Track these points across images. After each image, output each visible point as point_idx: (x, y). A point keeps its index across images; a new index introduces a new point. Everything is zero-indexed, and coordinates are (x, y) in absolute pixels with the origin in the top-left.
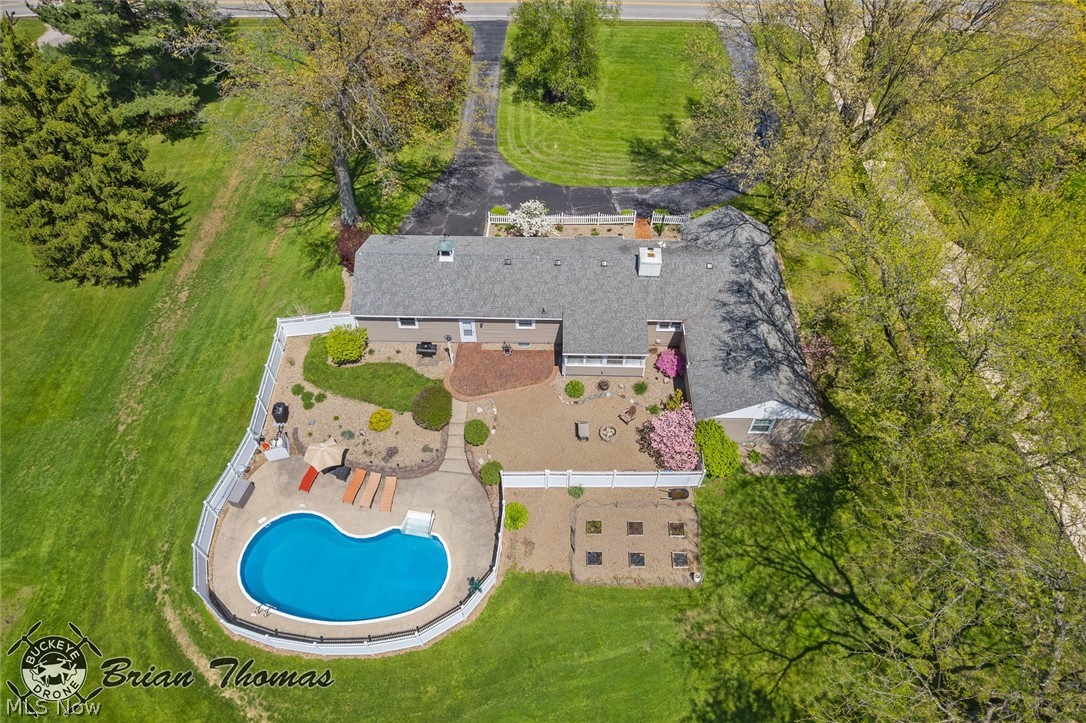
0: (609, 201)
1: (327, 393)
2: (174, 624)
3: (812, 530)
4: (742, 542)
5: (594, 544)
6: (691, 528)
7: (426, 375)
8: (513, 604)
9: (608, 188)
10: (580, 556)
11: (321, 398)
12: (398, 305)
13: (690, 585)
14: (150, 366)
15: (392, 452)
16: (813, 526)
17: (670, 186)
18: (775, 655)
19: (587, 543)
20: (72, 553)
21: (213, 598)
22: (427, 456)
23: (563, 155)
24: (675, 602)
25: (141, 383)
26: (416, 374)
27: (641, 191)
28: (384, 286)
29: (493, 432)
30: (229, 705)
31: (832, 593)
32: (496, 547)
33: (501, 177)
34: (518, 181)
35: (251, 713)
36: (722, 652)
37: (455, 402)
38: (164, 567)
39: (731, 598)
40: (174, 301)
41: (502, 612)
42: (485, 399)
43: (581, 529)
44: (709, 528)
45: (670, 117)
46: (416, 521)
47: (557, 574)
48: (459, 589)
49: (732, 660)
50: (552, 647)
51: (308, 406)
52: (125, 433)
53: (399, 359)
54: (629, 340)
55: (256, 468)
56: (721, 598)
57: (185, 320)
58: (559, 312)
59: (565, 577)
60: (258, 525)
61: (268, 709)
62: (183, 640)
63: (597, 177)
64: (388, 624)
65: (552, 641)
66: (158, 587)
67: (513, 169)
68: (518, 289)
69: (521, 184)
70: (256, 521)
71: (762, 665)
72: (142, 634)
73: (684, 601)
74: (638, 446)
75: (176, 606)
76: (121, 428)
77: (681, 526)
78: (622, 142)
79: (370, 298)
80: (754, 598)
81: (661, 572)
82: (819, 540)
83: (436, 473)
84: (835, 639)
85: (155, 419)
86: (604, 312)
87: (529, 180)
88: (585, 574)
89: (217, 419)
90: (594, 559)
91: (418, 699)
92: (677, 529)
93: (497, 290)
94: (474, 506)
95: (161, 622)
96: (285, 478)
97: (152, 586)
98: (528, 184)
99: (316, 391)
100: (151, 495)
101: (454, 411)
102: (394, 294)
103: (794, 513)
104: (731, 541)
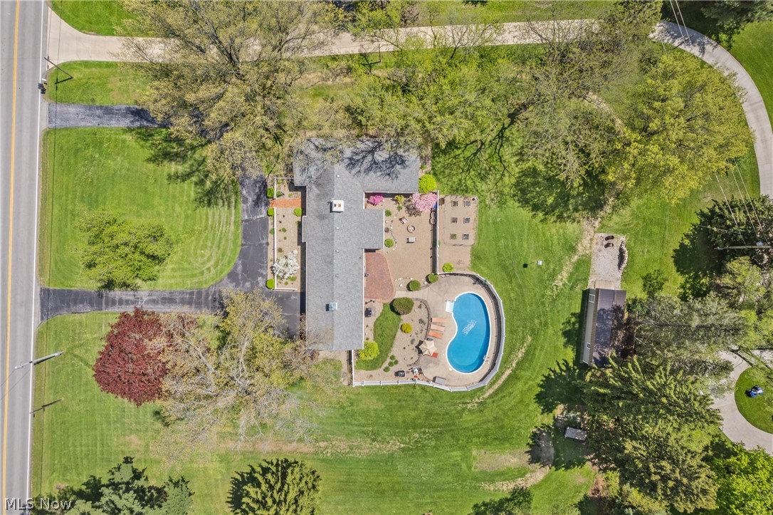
0: (255, 222)
1: (390, 355)
2: (491, 391)
3: (455, 150)
4: (460, 180)
5: (459, 236)
6: (454, 198)
7: (381, 311)
8: (482, 268)
9: (242, 221)
10: (464, 242)
11: (392, 357)
12: (358, 327)
13: (478, 201)
14: (368, 445)
15: (421, 321)
16: (453, 150)
17: (241, 184)
18: (503, 175)
19: (459, 240)
20: (460, 442)
21: (481, 381)
22: (423, 306)
23: (211, 247)
24: (483, 207)
25: (378, 446)
26: (380, 316)
27: (245, 201)
28: (349, 335)
29: (412, 279)
30: (517, 364)
31: (480, 148)
32: (461, 275)
33: (234, 284)
34: (237, 275)
35: (520, 355)
36: (502, 193)
37: (396, 297)
38: (468, 403)
39: (482, 186)
40: (327, 448)
41: (486, 271)
42: (395, 283)
43: (453, 242)
44: (454, 191)
45: (170, 177)
46: (449, 307)
47: (471, 251)
48: (477, 288)
49: (504, 190)
50: (498, 253)
51: (396, 362)
52: (405, 443)
53: (372, 326)
54: (376, 218)
55: (426, 378)
56: (482, 191)
57: (339, 438)
58: (360, 250)
59: (473, 248)
60: (453, 370)
61: (519, 350)
62: (496, 386)
63: (232, 227)
64: (491, 313)
65: (496, 253)
66: (477, 403)
67: (226, 278)
68: (350, 270)
69: (240, 272)
70: (451, 372)
71: (506, 179)
72: (493, 402)
73: (483, 204)
74: (418, 216)
75: (485, 393)
76: (402, 446)
77: (454, 202)
78: (198, 211)
79: (355, 341)
80: (483, 178)
81: (472, 211)
82: (460, 148)
83: (429, 302)
84: (497, 151)
85: (399, 432)
86: (361, 229)
87: (235, 267)
88: (471, 241)
89: (399, 403)
90: (466, 236)
91: (516, 299)
92: (455, 204)
93: (350, 280)
94: (443, 285)
95: (490, 397)
96: (431, 365)
97: (476, 405)
98: (240, 268)
99: (389, 360)
100: (437, 420)
101: (401, 297)
102: (353, 330)
103: (447, 156)
104: (460, 184)
